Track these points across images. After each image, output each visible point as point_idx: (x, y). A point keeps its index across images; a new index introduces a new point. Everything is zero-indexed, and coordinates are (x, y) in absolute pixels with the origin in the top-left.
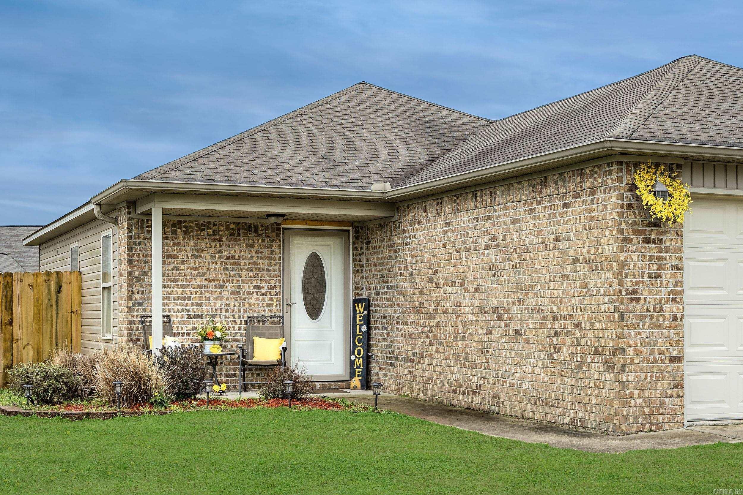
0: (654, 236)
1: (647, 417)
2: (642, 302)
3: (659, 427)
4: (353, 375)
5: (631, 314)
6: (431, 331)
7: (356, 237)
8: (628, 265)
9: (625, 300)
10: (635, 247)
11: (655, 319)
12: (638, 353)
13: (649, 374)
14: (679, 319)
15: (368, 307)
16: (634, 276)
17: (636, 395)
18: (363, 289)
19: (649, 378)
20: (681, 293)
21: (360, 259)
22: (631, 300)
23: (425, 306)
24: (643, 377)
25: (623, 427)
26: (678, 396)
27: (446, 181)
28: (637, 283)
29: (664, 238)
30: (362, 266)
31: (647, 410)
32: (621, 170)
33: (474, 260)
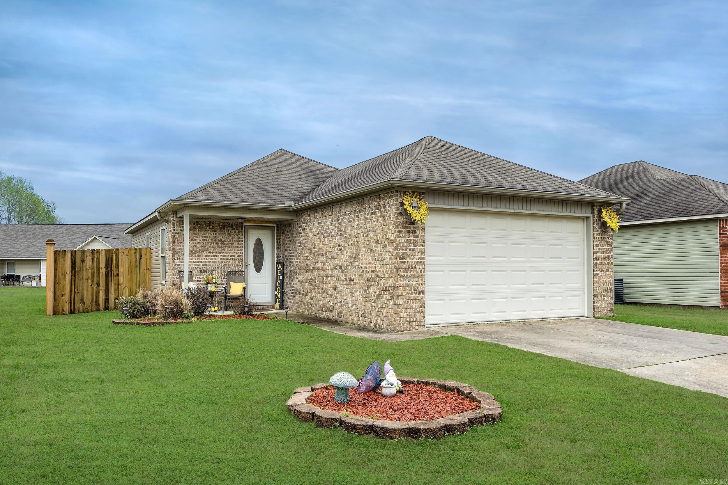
0: (412, 229)
1: (408, 323)
2: (406, 263)
3: (414, 328)
4: (276, 302)
5: (401, 270)
6: (311, 279)
7: (278, 230)
8: (400, 244)
9: (399, 263)
10: (403, 235)
11: (412, 272)
12: (405, 290)
13: (409, 301)
14: (423, 272)
15: (283, 267)
16: (403, 250)
17: (403, 312)
18: (281, 257)
19: (409, 303)
20: (424, 258)
21: (279, 241)
22: (402, 262)
23: (309, 265)
24: (407, 302)
25: (397, 328)
26: (422, 312)
27: (319, 201)
28: (404, 254)
29: (416, 230)
30: (280, 245)
31: (408, 319)
32: (397, 195)
33: (331, 241)
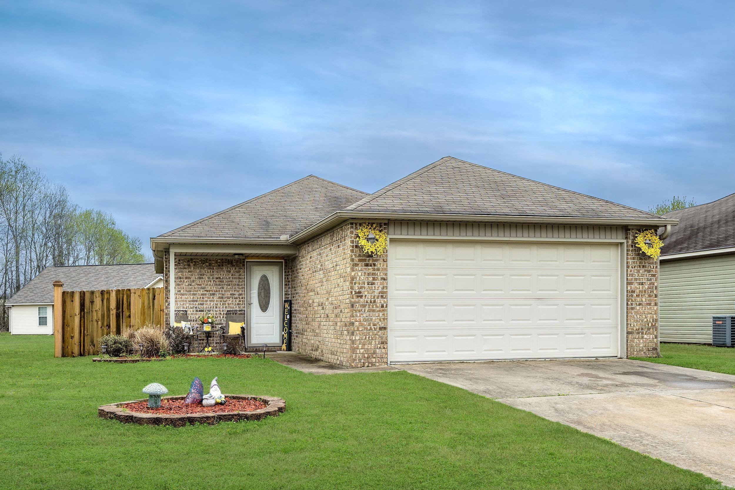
0: (371, 262)
1: (366, 359)
2: (364, 297)
3: (373, 365)
5: (357, 304)
8: (356, 278)
9: (354, 297)
10: (360, 268)
11: (371, 307)
12: (361, 325)
13: (367, 336)
14: (385, 307)
16: (359, 284)
17: (360, 348)
19: (367, 338)
20: (386, 292)
21: (287, 278)
22: (358, 297)
24: (364, 338)
25: (353, 364)
26: (384, 348)
28: (361, 288)
29: (376, 263)
31: (366, 356)
32: (352, 227)
